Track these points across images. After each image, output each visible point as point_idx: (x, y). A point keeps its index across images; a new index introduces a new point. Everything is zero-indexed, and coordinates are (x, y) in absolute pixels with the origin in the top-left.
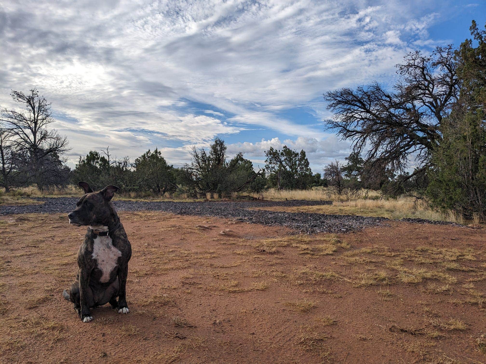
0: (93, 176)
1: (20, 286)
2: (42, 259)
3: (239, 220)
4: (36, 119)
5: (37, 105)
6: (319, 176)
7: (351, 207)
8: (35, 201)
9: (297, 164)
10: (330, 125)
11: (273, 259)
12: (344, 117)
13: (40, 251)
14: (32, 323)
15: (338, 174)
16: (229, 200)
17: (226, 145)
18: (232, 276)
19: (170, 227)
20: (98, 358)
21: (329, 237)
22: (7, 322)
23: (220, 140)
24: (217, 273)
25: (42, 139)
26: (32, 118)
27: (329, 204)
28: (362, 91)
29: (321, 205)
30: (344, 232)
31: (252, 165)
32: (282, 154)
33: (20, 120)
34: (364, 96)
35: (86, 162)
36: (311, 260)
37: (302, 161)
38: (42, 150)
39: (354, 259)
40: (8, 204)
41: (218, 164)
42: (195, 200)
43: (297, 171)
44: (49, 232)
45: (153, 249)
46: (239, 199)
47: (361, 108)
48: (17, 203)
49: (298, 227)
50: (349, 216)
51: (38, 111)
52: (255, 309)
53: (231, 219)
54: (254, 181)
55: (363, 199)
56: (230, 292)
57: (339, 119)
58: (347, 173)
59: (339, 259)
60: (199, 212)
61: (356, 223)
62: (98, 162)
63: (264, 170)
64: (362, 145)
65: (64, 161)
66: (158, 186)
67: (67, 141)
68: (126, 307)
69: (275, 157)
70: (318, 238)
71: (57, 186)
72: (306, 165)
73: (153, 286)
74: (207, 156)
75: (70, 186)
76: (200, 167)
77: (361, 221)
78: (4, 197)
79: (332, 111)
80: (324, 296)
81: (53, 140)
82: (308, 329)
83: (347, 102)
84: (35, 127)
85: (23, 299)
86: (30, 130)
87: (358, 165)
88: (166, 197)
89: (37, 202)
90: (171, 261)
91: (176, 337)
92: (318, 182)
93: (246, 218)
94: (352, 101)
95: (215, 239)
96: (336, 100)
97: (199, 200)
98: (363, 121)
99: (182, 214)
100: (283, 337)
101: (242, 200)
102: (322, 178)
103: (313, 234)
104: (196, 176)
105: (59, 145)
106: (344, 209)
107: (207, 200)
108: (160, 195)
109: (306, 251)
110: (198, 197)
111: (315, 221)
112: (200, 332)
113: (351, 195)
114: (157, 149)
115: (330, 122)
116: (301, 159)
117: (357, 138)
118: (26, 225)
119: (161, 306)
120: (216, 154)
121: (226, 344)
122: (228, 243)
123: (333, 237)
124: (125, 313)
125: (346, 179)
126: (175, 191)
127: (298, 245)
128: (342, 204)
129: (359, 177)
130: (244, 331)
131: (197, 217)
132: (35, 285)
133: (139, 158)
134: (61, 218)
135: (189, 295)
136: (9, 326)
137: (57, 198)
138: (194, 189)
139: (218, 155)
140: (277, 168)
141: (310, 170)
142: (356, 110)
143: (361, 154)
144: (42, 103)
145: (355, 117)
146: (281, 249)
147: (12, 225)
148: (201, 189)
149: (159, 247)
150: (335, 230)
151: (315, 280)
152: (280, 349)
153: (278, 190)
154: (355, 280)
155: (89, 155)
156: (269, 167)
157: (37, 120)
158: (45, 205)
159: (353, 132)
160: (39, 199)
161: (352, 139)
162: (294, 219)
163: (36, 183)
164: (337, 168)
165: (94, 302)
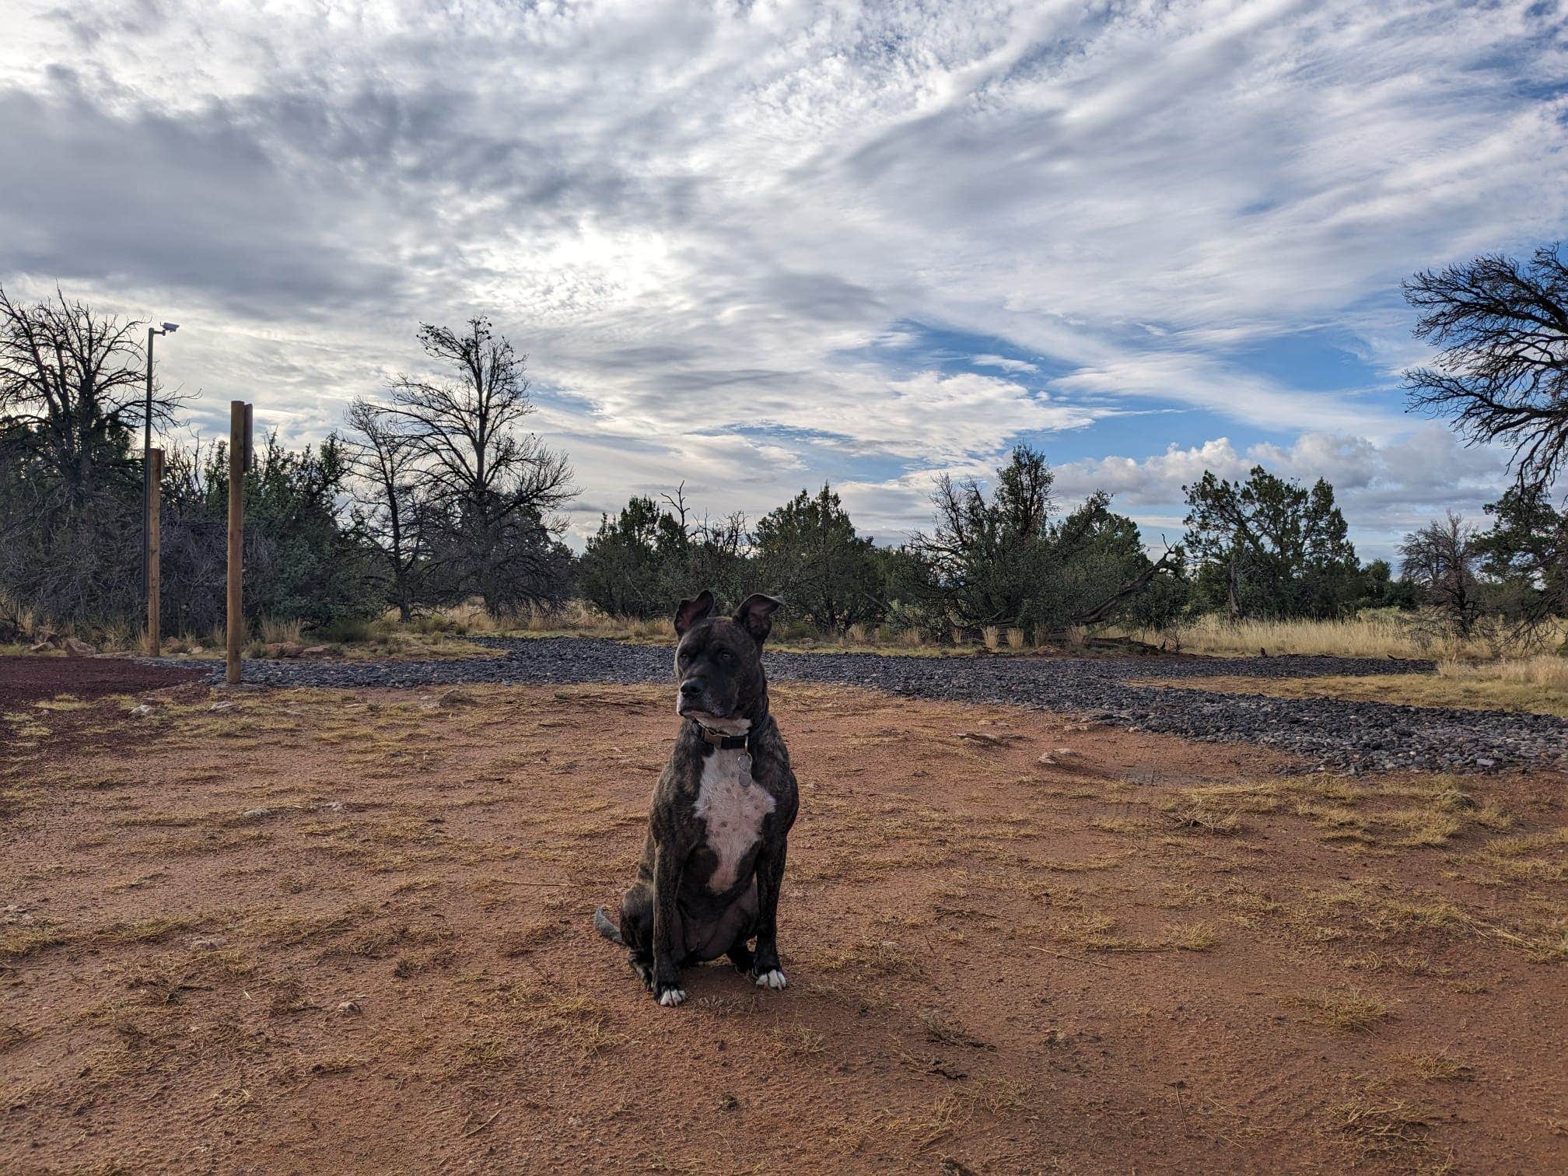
0: (641, 573)
1: (477, 890)
2: (524, 817)
3: (1103, 718)
4: (484, 404)
5: (487, 364)
6: (1381, 570)
7: (1508, 682)
8: (481, 649)
9: (1303, 529)
10: (1429, 392)
11: (1229, 853)
12: (1480, 362)
13: (516, 793)
14: (525, 996)
15: (1456, 563)
16: (1058, 653)
17: (1050, 468)
18: (1095, 901)
19: (878, 736)
20: (716, 1112)
21: (1431, 785)
22: (458, 989)
23: (1032, 453)
24: (1044, 887)
25: (498, 463)
26: (472, 402)
27: (1422, 671)
28: (1554, 265)
29: (1393, 673)
30: (1488, 771)
31: (1138, 534)
32: (1246, 494)
33: (442, 411)
34: (1559, 283)
35: (619, 530)
36: (1368, 861)
37: (1321, 519)
38: (495, 496)
39: (1529, 864)
40: (411, 656)
41: (1022, 533)
42: (947, 649)
43: (1301, 555)
44: (531, 739)
45: (836, 802)
46: (1094, 648)
47: (1551, 326)
48: (435, 653)
49: (1312, 749)
50: (1505, 715)
51: (491, 382)
52: (1180, 1009)
53: (1073, 716)
54: (1146, 590)
55: (1554, 654)
56: (1090, 949)
57: (1466, 367)
58: (1491, 561)
59: (1470, 862)
60: (965, 691)
61: (1534, 740)
62: (653, 532)
63: (1179, 551)
64: (1551, 459)
65: (559, 529)
66: (829, 606)
67: (569, 470)
68: (778, 969)
69: (1222, 507)
70: (1388, 788)
71: (537, 603)
72: (1332, 533)
73: (847, 912)
74: (987, 507)
75: (574, 604)
76: (964, 543)
77: (1552, 732)
78: (398, 635)
79: (1437, 341)
80: (1422, 984)
81: (530, 466)
82: (1368, 1087)
83: (1495, 308)
84: (483, 427)
85: (489, 926)
86: (468, 439)
87: (1534, 532)
88: (855, 641)
89: (488, 650)
90: (891, 842)
91: (935, 1072)
92: (1381, 592)
93: (1124, 714)
94: (1515, 301)
95: (1025, 779)
96: (1451, 300)
97: (958, 650)
98: (1558, 373)
99: (909, 695)
100: (1284, 1103)
101: (1106, 651)
102: (1395, 577)
103: (1371, 775)
104: (950, 571)
105: (545, 481)
106: (1484, 690)
107: (987, 651)
108: (835, 634)
109: (1347, 833)
110: (958, 640)
111: (1374, 731)
112: (1008, 1065)
113: (1506, 639)
114: (827, 488)
115: (1427, 380)
116: (1315, 511)
117: (1533, 436)
118: (471, 718)
119: (880, 975)
120: (1017, 499)
121: (1094, 1108)
122: (1072, 793)
123: (1445, 787)
124: (777, 988)
125: (1487, 580)
126: (882, 620)
127: (1317, 810)
128: (1474, 672)
129: (1537, 574)
130: (1149, 1074)
131: (958, 705)
132: (516, 891)
133: (768, 518)
134: (561, 697)
135: (962, 949)
136: (464, 999)
137: (541, 640)
138: (944, 613)
139: (1025, 500)
140: (1226, 542)
141: (1351, 548)
142: (1531, 335)
143: (1550, 490)
144: (502, 359)
145: (1526, 359)
146: (1256, 821)
147: (430, 716)
148: (964, 616)
149: (848, 794)
150: (1452, 761)
151: (1387, 930)
152: (1276, 1140)
153: (1233, 617)
154: (1536, 936)
155: (628, 510)
156: (1199, 542)
157: (487, 408)
158: (511, 660)
159: (1519, 411)
160: (490, 641)
161: (1512, 437)
162: (1297, 721)
163: (481, 594)
164: (1452, 543)
165: (687, 951)
